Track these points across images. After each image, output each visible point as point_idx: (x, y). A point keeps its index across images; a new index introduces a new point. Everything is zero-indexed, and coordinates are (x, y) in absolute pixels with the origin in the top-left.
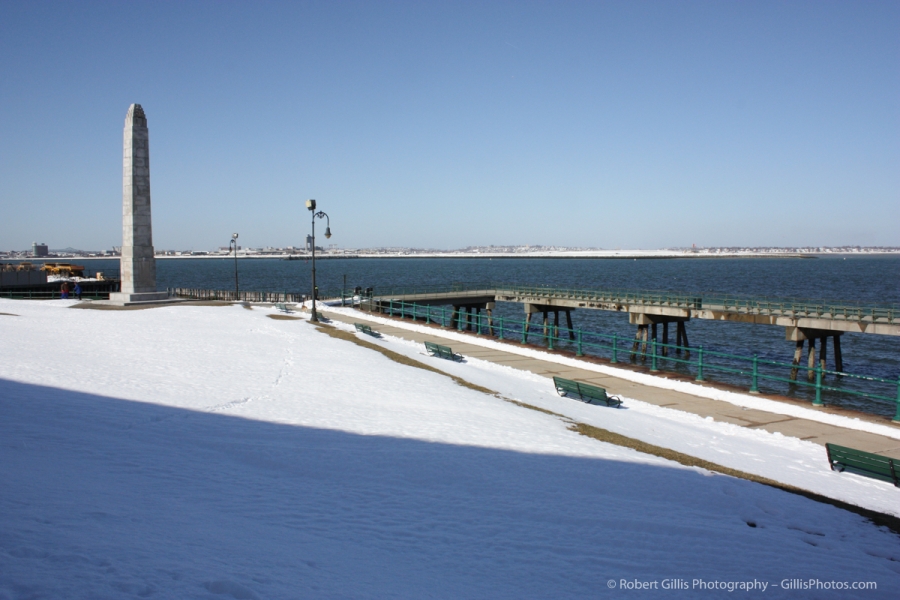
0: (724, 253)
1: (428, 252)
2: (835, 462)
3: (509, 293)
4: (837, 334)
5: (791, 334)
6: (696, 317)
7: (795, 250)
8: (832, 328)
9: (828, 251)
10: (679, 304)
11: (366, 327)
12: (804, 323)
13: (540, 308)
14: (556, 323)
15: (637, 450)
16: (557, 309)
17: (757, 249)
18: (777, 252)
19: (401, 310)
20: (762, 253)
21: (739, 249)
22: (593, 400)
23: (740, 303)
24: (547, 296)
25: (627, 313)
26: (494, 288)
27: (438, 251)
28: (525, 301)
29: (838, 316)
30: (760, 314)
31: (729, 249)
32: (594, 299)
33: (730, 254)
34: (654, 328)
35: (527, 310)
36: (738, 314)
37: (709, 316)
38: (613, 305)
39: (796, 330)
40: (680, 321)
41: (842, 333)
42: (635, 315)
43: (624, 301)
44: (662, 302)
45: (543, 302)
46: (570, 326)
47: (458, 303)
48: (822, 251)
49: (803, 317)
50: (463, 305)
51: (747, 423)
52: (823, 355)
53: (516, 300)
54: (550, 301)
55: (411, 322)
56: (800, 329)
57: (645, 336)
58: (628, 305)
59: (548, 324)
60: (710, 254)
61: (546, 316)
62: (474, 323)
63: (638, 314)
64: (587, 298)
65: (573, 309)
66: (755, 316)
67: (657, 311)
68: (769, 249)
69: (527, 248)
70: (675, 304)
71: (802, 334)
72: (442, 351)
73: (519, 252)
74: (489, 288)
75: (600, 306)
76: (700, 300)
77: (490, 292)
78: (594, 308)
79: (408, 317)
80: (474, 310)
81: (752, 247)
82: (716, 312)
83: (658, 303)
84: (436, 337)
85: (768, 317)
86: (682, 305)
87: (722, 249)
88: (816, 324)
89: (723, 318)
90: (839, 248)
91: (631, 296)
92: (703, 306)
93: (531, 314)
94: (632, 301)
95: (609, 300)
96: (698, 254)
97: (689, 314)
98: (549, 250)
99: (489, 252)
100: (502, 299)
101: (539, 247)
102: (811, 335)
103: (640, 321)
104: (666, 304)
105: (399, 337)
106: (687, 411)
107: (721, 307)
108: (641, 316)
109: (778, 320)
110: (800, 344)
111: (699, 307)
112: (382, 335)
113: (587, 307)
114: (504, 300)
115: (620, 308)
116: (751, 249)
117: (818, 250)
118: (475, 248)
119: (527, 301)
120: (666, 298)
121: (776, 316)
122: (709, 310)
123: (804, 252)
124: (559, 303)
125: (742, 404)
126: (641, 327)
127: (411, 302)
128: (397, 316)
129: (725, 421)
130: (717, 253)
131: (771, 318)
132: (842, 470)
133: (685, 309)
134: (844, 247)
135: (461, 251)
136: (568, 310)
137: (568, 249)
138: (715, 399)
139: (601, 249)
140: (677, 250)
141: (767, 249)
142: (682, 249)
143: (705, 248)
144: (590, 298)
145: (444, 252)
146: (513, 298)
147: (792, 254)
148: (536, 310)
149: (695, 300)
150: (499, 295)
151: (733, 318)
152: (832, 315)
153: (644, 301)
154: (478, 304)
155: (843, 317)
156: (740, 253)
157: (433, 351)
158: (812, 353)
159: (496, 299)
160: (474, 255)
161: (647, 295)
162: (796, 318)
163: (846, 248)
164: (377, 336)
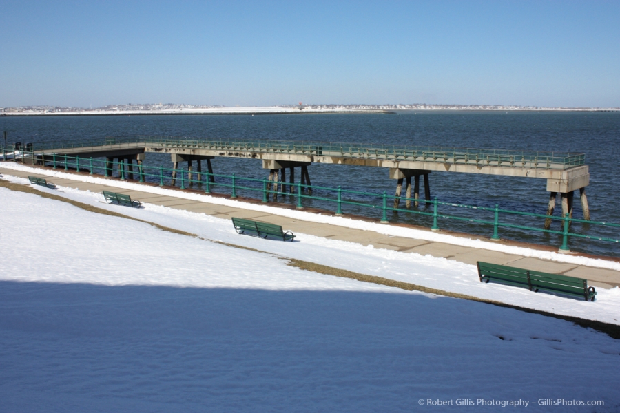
0: (324, 110)
1: (72, 110)
2: (483, 275)
3: (157, 145)
4: (426, 173)
5: (393, 174)
6: (318, 161)
7: (378, 107)
8: (425, 169)
9: (403, 108)
10: (304, 151)
11: (40, 179)
12: (403, 165)
13: (184, 157)
14: (199, 170)
15: (358, 280)
16: (199, 158)
17: (349, 106)
18: (365, 108)
19: (64, 163)
20: (353, 109)
21: (335, 106)
22: (269, 236)
23: (353, 150)
24: (191, 147)
25: (261, 160)
26: (143, 141)
27: (82, 109)
28: (172, 152)
29: (428, 159)
30: (369, 158)
31: (328, 106)
32: (232, 149)
33: (330, 110)
34: (283, 171)
35: (174, 159)
36: (352, 159)
37: (329, 161)
38: (249, 153)
39: (397, 170)
40: (304, 165)
41: (430, 172)
42: (267, 162)
43: (257, 150)
44: (289, 150)
45: (188, 152)
46: (211, 171)
47: (111, 155)
48: (399, 108)
49: (402, 160)
50: (116, 157)
51: (398, 248)
52: (416, 190)
53: (164, 151)
54: (193, 151)
55: (75, 173)
56: (401, 169)
57: (275, 179)
58: (261, 154)
59: (192, 170)
60: (313, 110)
61: (190, 164)
62: (135, 172)
63: (270, 160)
64: (226, 148)
65: (213, 157)
66: (365, 160)
67: (286, 158)
68: (359, 106)
69: (161, 106)
70: (301, 152)
71: (401, 174)
72: (118, 199)
73: (154, 109)
74: (139, 141)
75: (237, 154)
76: (321, 148)
77: (140, 145)
78: (232, 156)
79: (71, 169)
80: (126, 160)
81: (345, 104)
82: (333, 157)
83: (286, 151)
84: (105, 186)
85: (376, 160)
86: (306, 152)
87: (322, 106)
88: (413, 166)
89: (340, 162)
90: (411, 105)
91: (263, 146)
92: (323, 153)
93: (177, 163)
94: (265, 150)
95: (245, 149)
96: (304, 111)
97: (312, 160)
98: (179, 107)
99: (127, 109)
100: (151, 151)
101: (171, 105)
102: (409, 174)
103: (272, 167)
104: (293, 151)
105: (74, 188)
106: (351, 241)
107: (338, 154)
108: (273, 162)
109: (383, 163)
110: (400, 181)
111: (320, 154)
112: (57, 186)
113: (226, 155)
114: (153, 151)
115: (254, 156)
116: (345, 106)
117: (396, 107)
118: (115, 106)
119: (174, 152)
120: (292, 147)
121: (382, 160)
122: (328, 156)
123: (386, 108)
124: (202, 153)
125: (387, 233)
126: (273, 171)
127: (74, 155)
128: (60, 168)
129: (384, 248)
130: (319, 109)
131: (378, 162)
132: (487, 282)
133: (308, 156)
134: (414, 105)
135: (102, 109)
136: (208, 158)
137: (196, 106)
138: (365, 229)
139: (224, 106)
140: (286, 107)
141: (357, 106)
142: (291, 106)
143: (308, 106)
144: (229, 148)
145: (86, 110)
146: (161, 149)
147: (376, 110)
148: (181, 159)
149: (317, 148)
150: (149, 147)
151: (348, 162)
152: (425, 158)
153: (275, 150)
154: (129, 156)
155: (432, 159)
156: (337, 109)
157: (111, 199)
158: (409, 188)
159: (146, 150)
160: (115, 113)
161: (277, 145)
162: (397, 161)
163: (416, 105)
164: (53, 187)
